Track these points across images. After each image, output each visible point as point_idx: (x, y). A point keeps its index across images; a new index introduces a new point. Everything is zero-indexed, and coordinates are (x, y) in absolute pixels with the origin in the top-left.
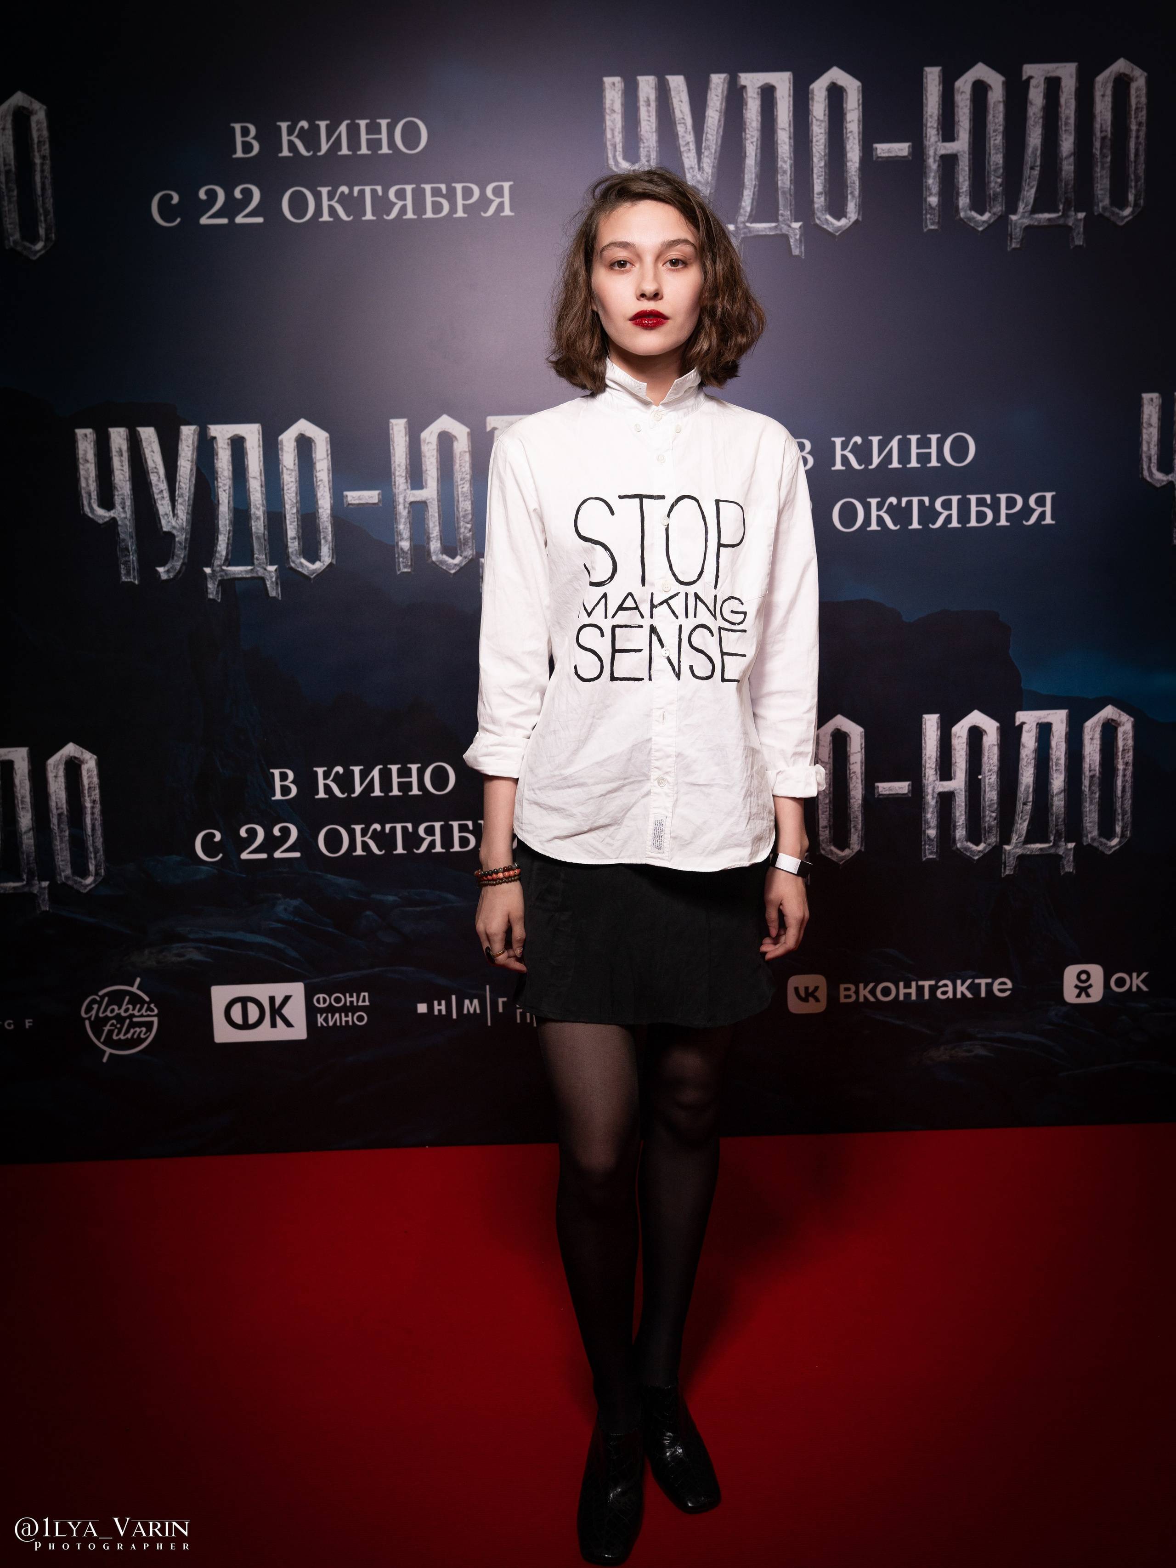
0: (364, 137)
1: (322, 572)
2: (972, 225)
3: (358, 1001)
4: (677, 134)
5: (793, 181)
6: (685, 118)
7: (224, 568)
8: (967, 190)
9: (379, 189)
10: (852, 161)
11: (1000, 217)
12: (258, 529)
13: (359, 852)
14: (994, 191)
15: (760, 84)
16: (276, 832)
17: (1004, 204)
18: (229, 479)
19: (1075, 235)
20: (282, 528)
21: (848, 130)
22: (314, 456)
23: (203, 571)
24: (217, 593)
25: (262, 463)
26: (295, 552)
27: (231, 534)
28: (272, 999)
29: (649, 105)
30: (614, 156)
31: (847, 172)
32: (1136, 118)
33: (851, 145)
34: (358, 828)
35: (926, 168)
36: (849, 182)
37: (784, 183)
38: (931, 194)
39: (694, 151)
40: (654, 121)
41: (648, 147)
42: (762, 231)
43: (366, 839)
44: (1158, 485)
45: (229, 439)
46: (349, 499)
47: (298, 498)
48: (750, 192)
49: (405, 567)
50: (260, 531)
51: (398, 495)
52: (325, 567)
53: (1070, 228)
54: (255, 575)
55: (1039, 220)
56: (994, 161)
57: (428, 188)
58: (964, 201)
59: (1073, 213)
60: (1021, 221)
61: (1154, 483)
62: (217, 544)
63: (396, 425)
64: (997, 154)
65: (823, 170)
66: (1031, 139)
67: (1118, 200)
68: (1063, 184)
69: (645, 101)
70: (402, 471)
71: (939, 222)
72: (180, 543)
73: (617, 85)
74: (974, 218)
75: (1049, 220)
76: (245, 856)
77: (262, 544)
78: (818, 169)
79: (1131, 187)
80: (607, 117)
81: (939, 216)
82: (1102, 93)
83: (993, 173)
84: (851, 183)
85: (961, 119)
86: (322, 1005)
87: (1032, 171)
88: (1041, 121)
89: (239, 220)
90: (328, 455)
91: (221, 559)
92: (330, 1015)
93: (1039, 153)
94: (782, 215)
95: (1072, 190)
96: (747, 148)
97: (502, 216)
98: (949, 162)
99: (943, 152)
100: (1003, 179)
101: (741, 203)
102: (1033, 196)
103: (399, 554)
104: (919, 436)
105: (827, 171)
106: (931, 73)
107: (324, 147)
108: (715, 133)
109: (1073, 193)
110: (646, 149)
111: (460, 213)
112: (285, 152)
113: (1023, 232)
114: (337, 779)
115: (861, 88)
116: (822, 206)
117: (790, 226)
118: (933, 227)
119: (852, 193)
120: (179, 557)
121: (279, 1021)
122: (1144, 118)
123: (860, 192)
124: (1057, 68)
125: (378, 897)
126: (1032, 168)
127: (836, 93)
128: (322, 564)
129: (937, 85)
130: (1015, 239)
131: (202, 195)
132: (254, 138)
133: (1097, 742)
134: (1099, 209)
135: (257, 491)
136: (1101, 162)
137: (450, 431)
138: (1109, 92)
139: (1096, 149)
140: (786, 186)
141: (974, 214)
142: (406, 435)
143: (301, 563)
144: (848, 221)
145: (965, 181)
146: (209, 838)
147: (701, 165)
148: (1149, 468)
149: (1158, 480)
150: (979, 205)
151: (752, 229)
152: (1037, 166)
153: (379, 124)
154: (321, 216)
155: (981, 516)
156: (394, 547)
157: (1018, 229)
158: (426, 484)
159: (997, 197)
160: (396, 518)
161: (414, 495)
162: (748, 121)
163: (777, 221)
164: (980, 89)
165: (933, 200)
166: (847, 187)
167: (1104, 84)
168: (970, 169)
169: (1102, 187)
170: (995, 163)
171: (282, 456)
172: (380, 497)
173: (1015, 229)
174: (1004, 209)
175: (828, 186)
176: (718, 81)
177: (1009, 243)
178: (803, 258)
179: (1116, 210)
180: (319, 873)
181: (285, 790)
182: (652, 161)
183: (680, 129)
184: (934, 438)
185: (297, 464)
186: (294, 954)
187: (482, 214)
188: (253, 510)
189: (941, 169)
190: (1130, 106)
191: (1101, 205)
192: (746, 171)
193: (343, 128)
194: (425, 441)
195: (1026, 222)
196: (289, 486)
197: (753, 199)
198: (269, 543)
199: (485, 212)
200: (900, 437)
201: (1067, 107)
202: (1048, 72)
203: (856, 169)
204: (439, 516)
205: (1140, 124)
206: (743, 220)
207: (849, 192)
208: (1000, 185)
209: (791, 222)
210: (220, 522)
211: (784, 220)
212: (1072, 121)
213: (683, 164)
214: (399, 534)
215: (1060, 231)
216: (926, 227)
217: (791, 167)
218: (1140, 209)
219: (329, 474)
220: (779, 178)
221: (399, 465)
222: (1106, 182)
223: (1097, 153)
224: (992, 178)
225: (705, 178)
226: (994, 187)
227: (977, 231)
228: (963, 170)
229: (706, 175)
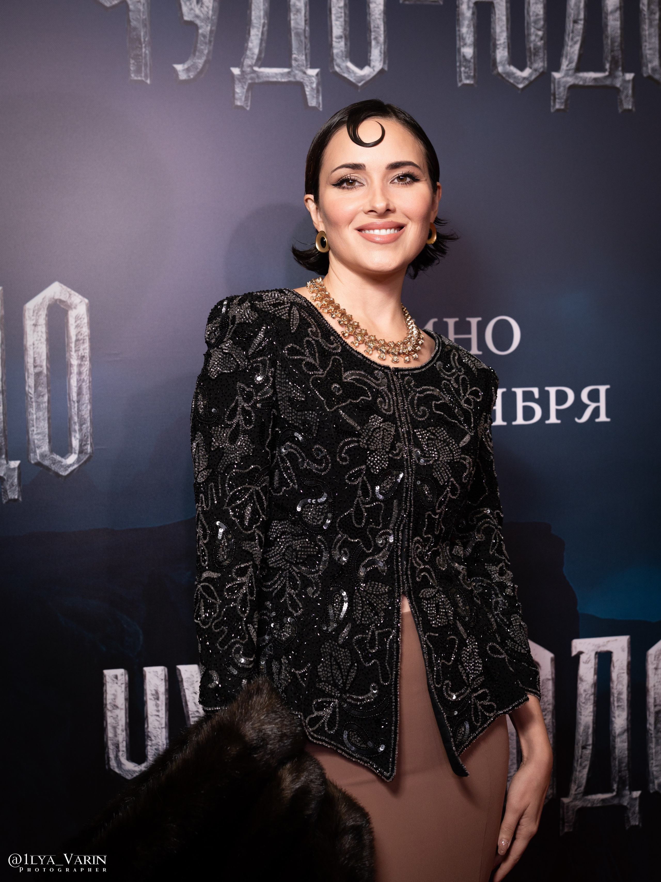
2: (512, 81)
5: (308, 22)
8: (504, 42)
10: (375, 2)
11: (542, 74)
14: (535, 45)
17: (546, 59)
19: (623, 97)
31: (370, 14)
35: (459, 15)
36: (372, 26)
37: (297, 23)
38: (465, 45)
42: (273, 77)
48: (258, 31)
53: (618, 88)
55: (585, 80)
56: (534, 12)
58: (502, 54)
59: (620, 73)
60: (564, 79)
64: (536, 4)
65: (343, 11)
68: (609, 41)
71: (474, 75)
74: (513, 74)
75: (595, 79)
78: (336, 10)
81: (475, 70)
83: (533, 24)
84: (374, 27)
87: (576, 25)
93: (582, 5)
94: (296, 60)
95: (619, 48)
98: (484, 10)
100: (544, 31)
101: (248, 43)
102: (577, 52)
104: (457, 319)
105: (347, 12)
109: (620, 52)
113: (568, 92)
116: (342, 51)
117: (305, 73)
118: (468, 82)
119: (376, 39)
123: (385, 37)
126: (575, 22)
130: (559, 99)
134: (648, 70)
136: (649, 19)
139: (643, 4)
140: (299, 27)
141: (513, 69)
144: (371, 70)
145: (502, 32)
151: (261, 74)
152: (581, 20)
155: (528, 413)
157: (562, 89)
159: (538, 52)
163: (290, 66)
165: (468, 51)
166: (371, 31)
168: (507, 19)
169: (651, 46)
170: (535, 14)
173: (559, 88)
174: (546, 65)
175: (348, 29)
177: (552, 104)
178: (321, 110)
184: (474, 321)
189: (475, 17)
191: (650, 66)
192: (253, 7)
195: (571, 80)
197: (262, 40)
200: (436, 320)
203: (380, 12)
206: (250, 63)
207: (373, 37)
208: (542, 39)
209: (307, 68)
211: (298, 66)
215: (607, 93)
216: (461, 81)
217: (306, 6)
220: (292, 17)
222: (655, 41)
223: (645, 8)
224: (532, 30)
225: (205, 13)
226: (535, 41)
227: (518, 88)
228: (500, 19)
229: (206, 9)
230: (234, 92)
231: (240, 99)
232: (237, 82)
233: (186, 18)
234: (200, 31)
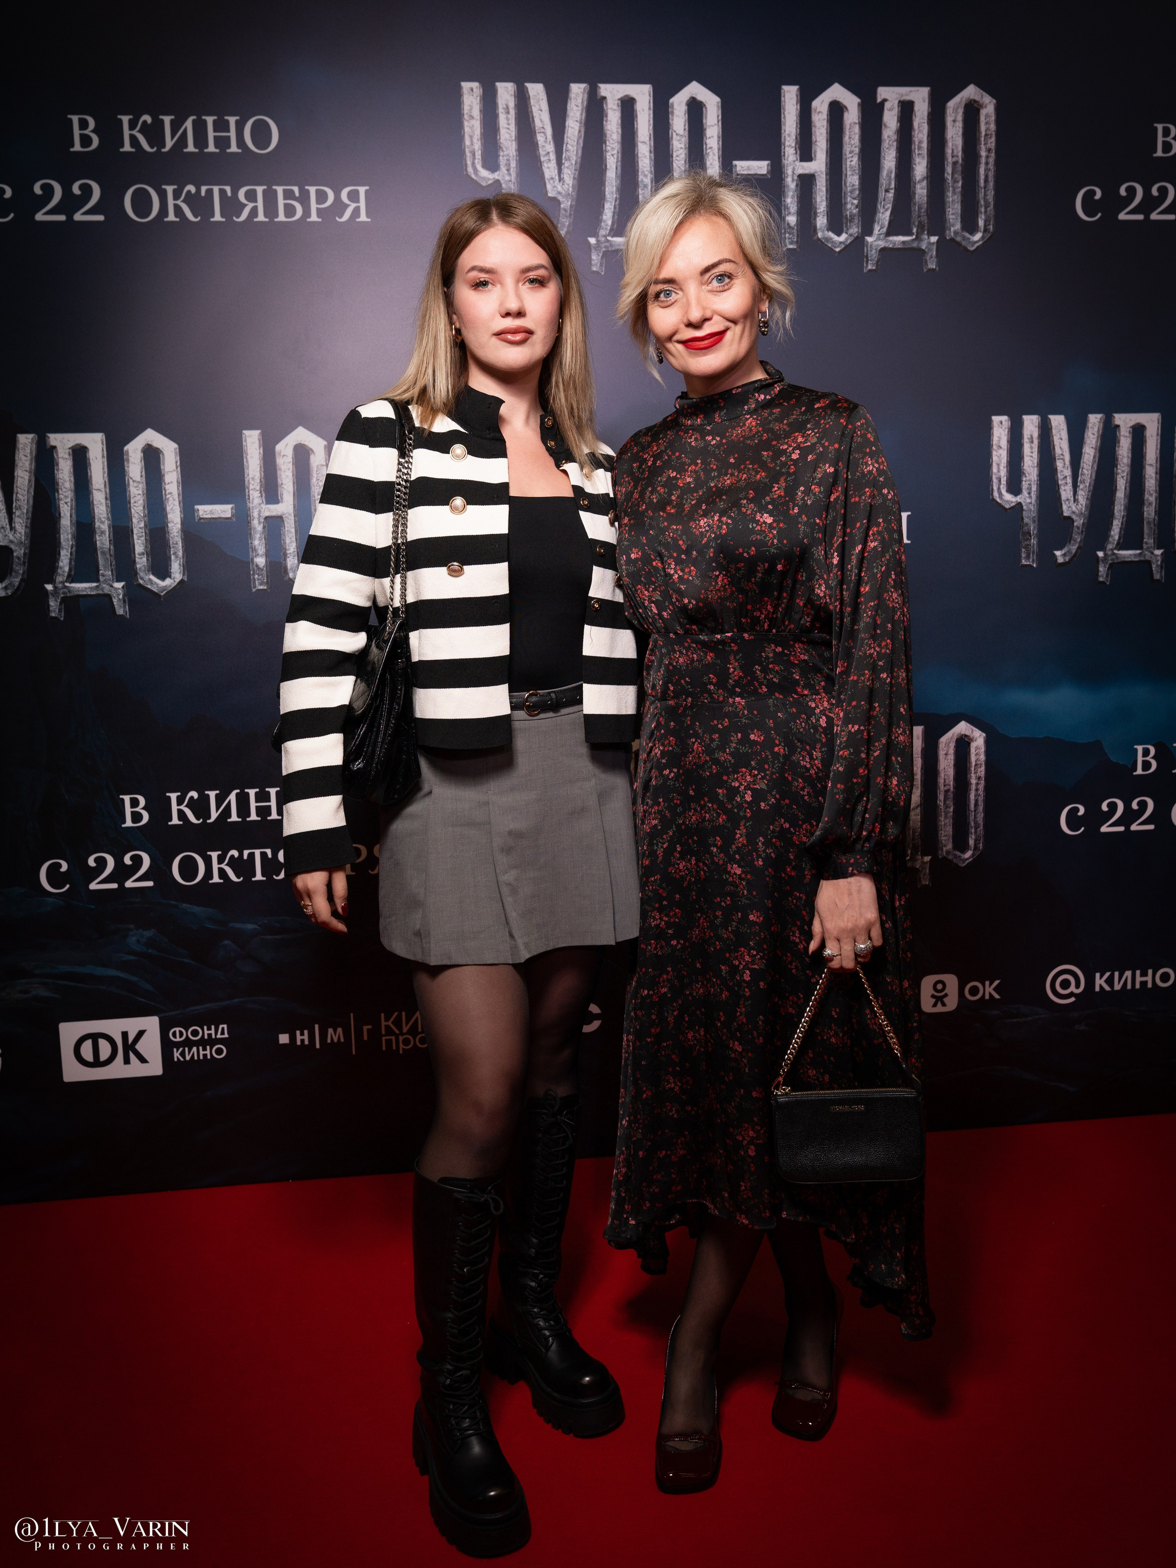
0: (211, 134)
1: (172, 589)
2: (830, 245)
3: (216, 1034)
4: (537, 143)
6: (545, 127)
7: (67, 584)
8: (824, 211)
9: (228, 189)
11: (857, 238)
12: (103, 544)
13: (216, 879)
14: (850, 212)
15: (620, 96)
16: (127, 860)
17: (860, 225)
18: (71, 490)
19: (928, 258)
20: (129, 543)
21: (708, 146)
22: (162, 467)
23: (45, 587)
24: (60, 611)
25: (106, 475)
26: (143, 568)
27: (74, 549)
28: (125, 1035)
29: (508, 113)
30: (473, 164)
32: (985, 144)
33: (711, 161)
34: (214, 855)
35: (784, 186)
38: (789, 213)
39: (555, 161)
40: (514, 129)
41: (508, 155)
43: (222, 866)
44: (1007, 506)
45: (70, 448)
46: (201, 513)
47: (146, 512)
48: (611, 205)
49: (261, 584)
50: (105, 546)
51: (253, 509)
52: (176, 584)
53: (923, 250)
54: (100, 592)
55: (894, 243)
56: (851, 183)
57: (280, 190)
58: (821, 221)
59: (926, 237)
60: (876, 243)
61: (1004, 504)
62: (59, 559)
63: (250, 436)
64: (853, 175)
66: (886, 162)
67: (969, 225)
68: (917, 208)
69: (504, 109)
70: (256, 484)
71: (797, 241)
72: (19, 558)
73: (475, 90)
74: (831, 239)
75: (904, 242)
76: (93, 886)
77: (107, 559)
79: (981, 213)
80: (466, 123)
81: (798, 235)
82: (953, 118)
83: (849, 194)
85: (818, 140)
86: (178, 1039)
87: (887, 194)
88: (895, 144)
89: (78, 217)
90: (177, 468)
91: (63, 575)
92: (187, 1049)
93: (893, 175)
95: (925, 213)
96: (608, 160)
97: (358, 222)
98: (806, 182)
99: (801, 171)
100: (859, 200)
101: (602, 216)
102: (888, 218)
103: (254, 570)
106: (788, 91)
107: (169, 144)
108: (575, 143)
109: (926, 217)
110: (506, 158)
111: (314, 218)
112: (127, 147)
113: (879, 255)
114: (192, 804)
115: (720, 104)
118: (791, 247)
120: (17, 572)
121: (132, 1056)
122: (993, 144)
124: (911, 91)
125: (238, 925)
126: (887, 191)
127: (695, 108)
128: (172, 581)
129: (795, 104)
130: (871, 260)
131: (37, 189)
132: (93, 131)
133: (951, 757)
134: (950, 233)
135: (102, 504)
136: (953, 187)
137: (306, 443)
138: (960, 118)
139: (948, 173)
141: (831, 235)
142: (260, 448)
143: (150, 580)
145: (822, 201)
146: (55, 868)
147: (562, 176)
148: (999, 489)
149: (1007, 501)
150: (836, 224)
151: (613, 243)
152: (892, 189)
153: (228, 122)
154: (167, 215)
156: (248, 563)
157: (874, 251)
158: (282, 499)
159: (854, 219)
160: (250, 534)
161: (269, 510)
162: (608, 133)
164: (836, 110)
165: (792, 220)
167: (955, 110)
168: (827, 190)
169: (954, 212)
170: (851, 185)
171: (128, 467)
172: (234, 511)
173: (871, 251)
174: (860, 230)
176: (578, 91)
177: (865, 265)
179: (967, 235)
180: (174, 902)
181: (137, 817)
182: (512, 170)
183: (540, 138)
185: (144, 476)
186: (148, 987)
187: (337, 219)
188: (97, 524)
189: (799, 188)
190: (980, 132)
191: (952, 229)
192: (607, 183)
193: (189, 124)
194: (280, 454)
195: (882, 244)
196: (136, 499)
197: (614, 213)
198: (115, 558)
199: (340, 217)
201: (920, 131)
202: (902, 96)
204: (296, 531)
205: (989, 150)
206: (604, 233)
208: (857, 207)
210: (62, 536)
212: (925, 145)
213: (543, 174)
214: (254, 550)
215: (914, 254)
217: (652, 182)
218: (989, 235)
219: (178, 486)
220: (640, 192)
221: (253, 479)
222: (958, 207)
223: (949, 177)
224: (849, 199)
225: (566, 190)
226: (850, 209)
227: (835, 252)
228: (821, 190)
229: (567, 186)
230: (591, 259)
231: (596, 265)
232: (593, 250)
233: (550, 195)
234: (562, 206)
